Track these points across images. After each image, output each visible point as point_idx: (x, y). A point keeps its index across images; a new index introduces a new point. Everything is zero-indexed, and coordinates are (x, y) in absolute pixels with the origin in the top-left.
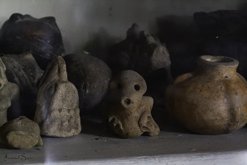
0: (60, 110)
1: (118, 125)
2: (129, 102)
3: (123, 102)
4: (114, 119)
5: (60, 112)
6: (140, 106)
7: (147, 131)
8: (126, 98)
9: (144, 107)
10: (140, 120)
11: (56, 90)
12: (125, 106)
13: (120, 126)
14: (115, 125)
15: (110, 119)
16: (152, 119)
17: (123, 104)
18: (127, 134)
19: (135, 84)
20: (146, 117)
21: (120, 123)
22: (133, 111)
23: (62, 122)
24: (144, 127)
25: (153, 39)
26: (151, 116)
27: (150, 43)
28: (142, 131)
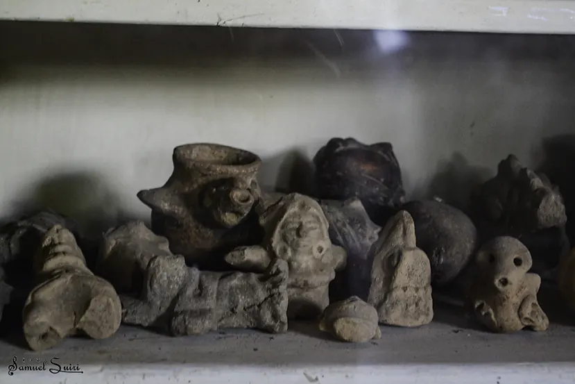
0: (405, 289)
1: (488, 314)
2: (505, 282)
3: (497, 282)
4: (482, 306)
5: (405, 291)
6: (521, 288)
7: (531, 324)
8: (501, 277)
9: (527, 289)
10: (520, 307)
11: (399, 260)
12: (500, 287)
13: (491, 315)
14: (483, 313)
15: (477, 304)
16: (539, 307)
17: (497, 286)
18: (501, 327)
19: (515, 256)
20: (530, 304)
21: (491, 310)
22: (510, 296)
23: (407, 305)
24: (526, 319)
25: (540, 181)
26: (537, 303)
27: (536, 188)
28: (523, 325)
